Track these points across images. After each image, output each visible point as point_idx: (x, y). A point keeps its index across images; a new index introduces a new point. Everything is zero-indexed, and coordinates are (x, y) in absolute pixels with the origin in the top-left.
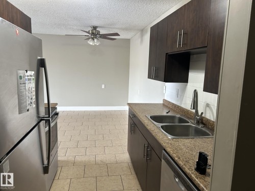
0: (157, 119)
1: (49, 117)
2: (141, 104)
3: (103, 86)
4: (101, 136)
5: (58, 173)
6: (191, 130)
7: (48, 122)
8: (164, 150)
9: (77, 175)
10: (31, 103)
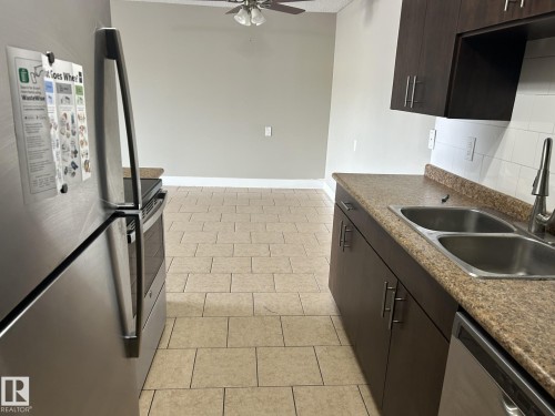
0: (418, 216)
1: (136, 208)
2: (369, 175)
3: (268, 132)
4: (264, 248)
5: (168, 332)
6: (520, 249)
7: (134, 221)
8: (461, 309)
9: (211, 340)
10: (75, 167)
